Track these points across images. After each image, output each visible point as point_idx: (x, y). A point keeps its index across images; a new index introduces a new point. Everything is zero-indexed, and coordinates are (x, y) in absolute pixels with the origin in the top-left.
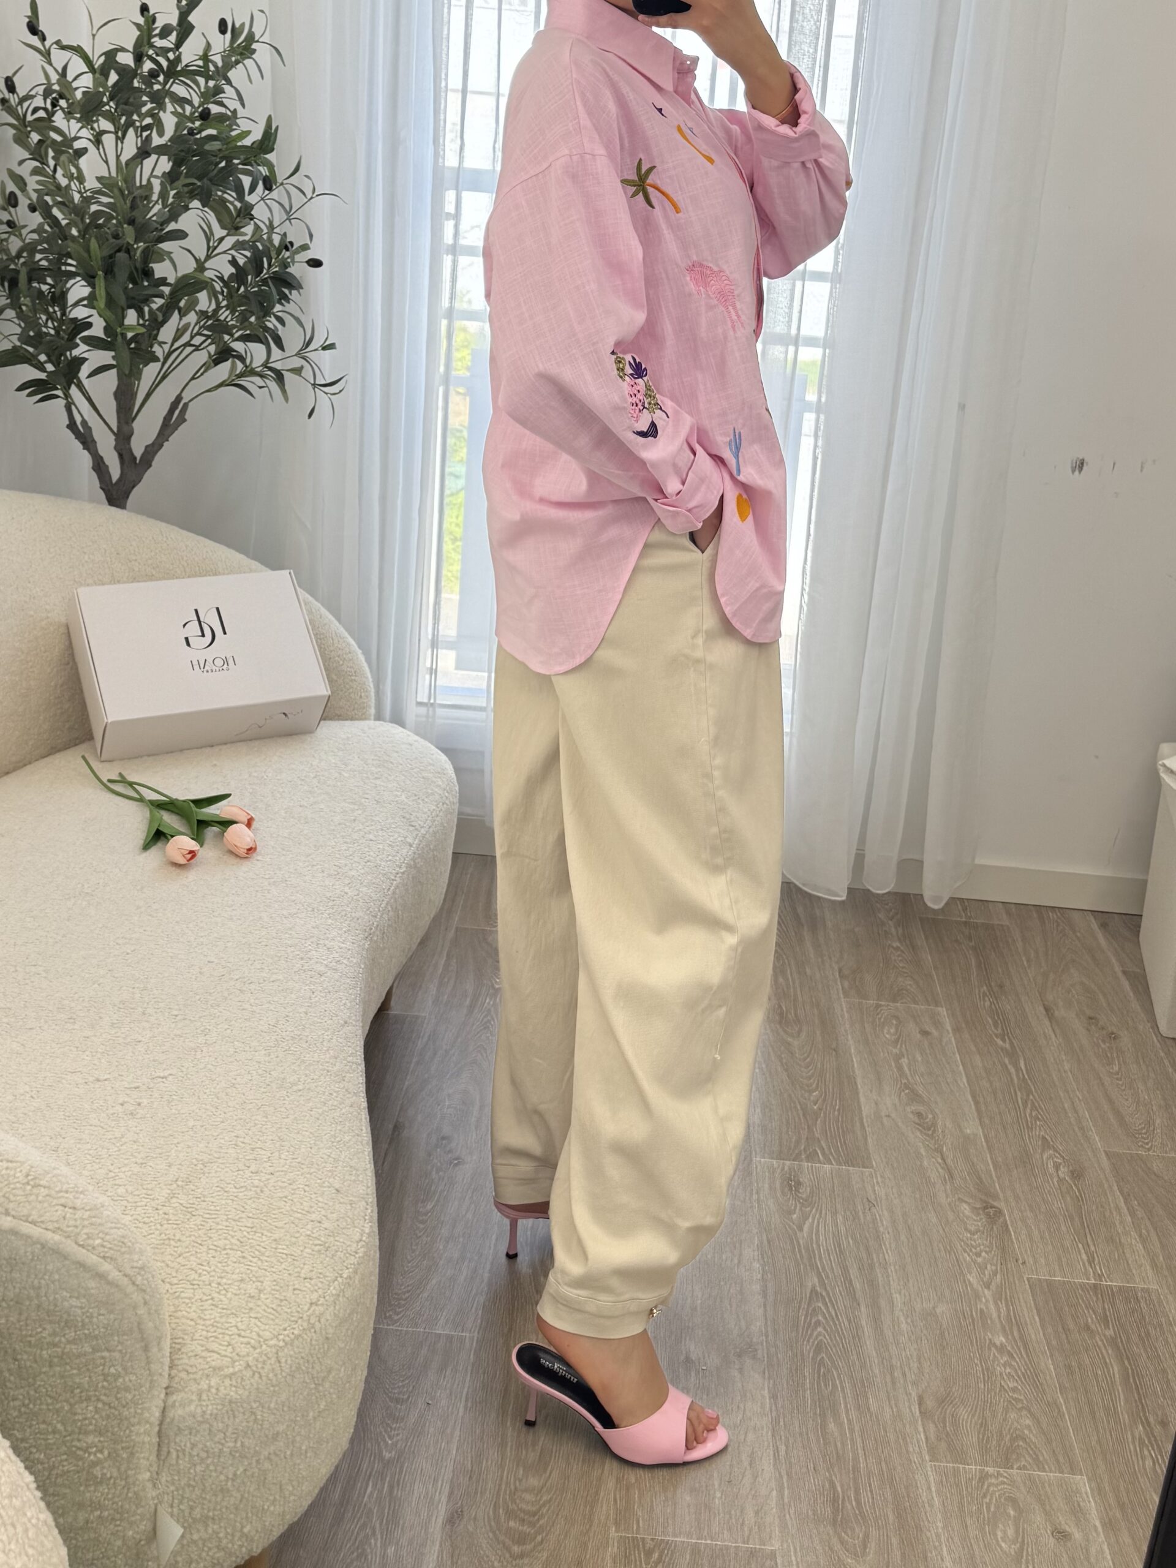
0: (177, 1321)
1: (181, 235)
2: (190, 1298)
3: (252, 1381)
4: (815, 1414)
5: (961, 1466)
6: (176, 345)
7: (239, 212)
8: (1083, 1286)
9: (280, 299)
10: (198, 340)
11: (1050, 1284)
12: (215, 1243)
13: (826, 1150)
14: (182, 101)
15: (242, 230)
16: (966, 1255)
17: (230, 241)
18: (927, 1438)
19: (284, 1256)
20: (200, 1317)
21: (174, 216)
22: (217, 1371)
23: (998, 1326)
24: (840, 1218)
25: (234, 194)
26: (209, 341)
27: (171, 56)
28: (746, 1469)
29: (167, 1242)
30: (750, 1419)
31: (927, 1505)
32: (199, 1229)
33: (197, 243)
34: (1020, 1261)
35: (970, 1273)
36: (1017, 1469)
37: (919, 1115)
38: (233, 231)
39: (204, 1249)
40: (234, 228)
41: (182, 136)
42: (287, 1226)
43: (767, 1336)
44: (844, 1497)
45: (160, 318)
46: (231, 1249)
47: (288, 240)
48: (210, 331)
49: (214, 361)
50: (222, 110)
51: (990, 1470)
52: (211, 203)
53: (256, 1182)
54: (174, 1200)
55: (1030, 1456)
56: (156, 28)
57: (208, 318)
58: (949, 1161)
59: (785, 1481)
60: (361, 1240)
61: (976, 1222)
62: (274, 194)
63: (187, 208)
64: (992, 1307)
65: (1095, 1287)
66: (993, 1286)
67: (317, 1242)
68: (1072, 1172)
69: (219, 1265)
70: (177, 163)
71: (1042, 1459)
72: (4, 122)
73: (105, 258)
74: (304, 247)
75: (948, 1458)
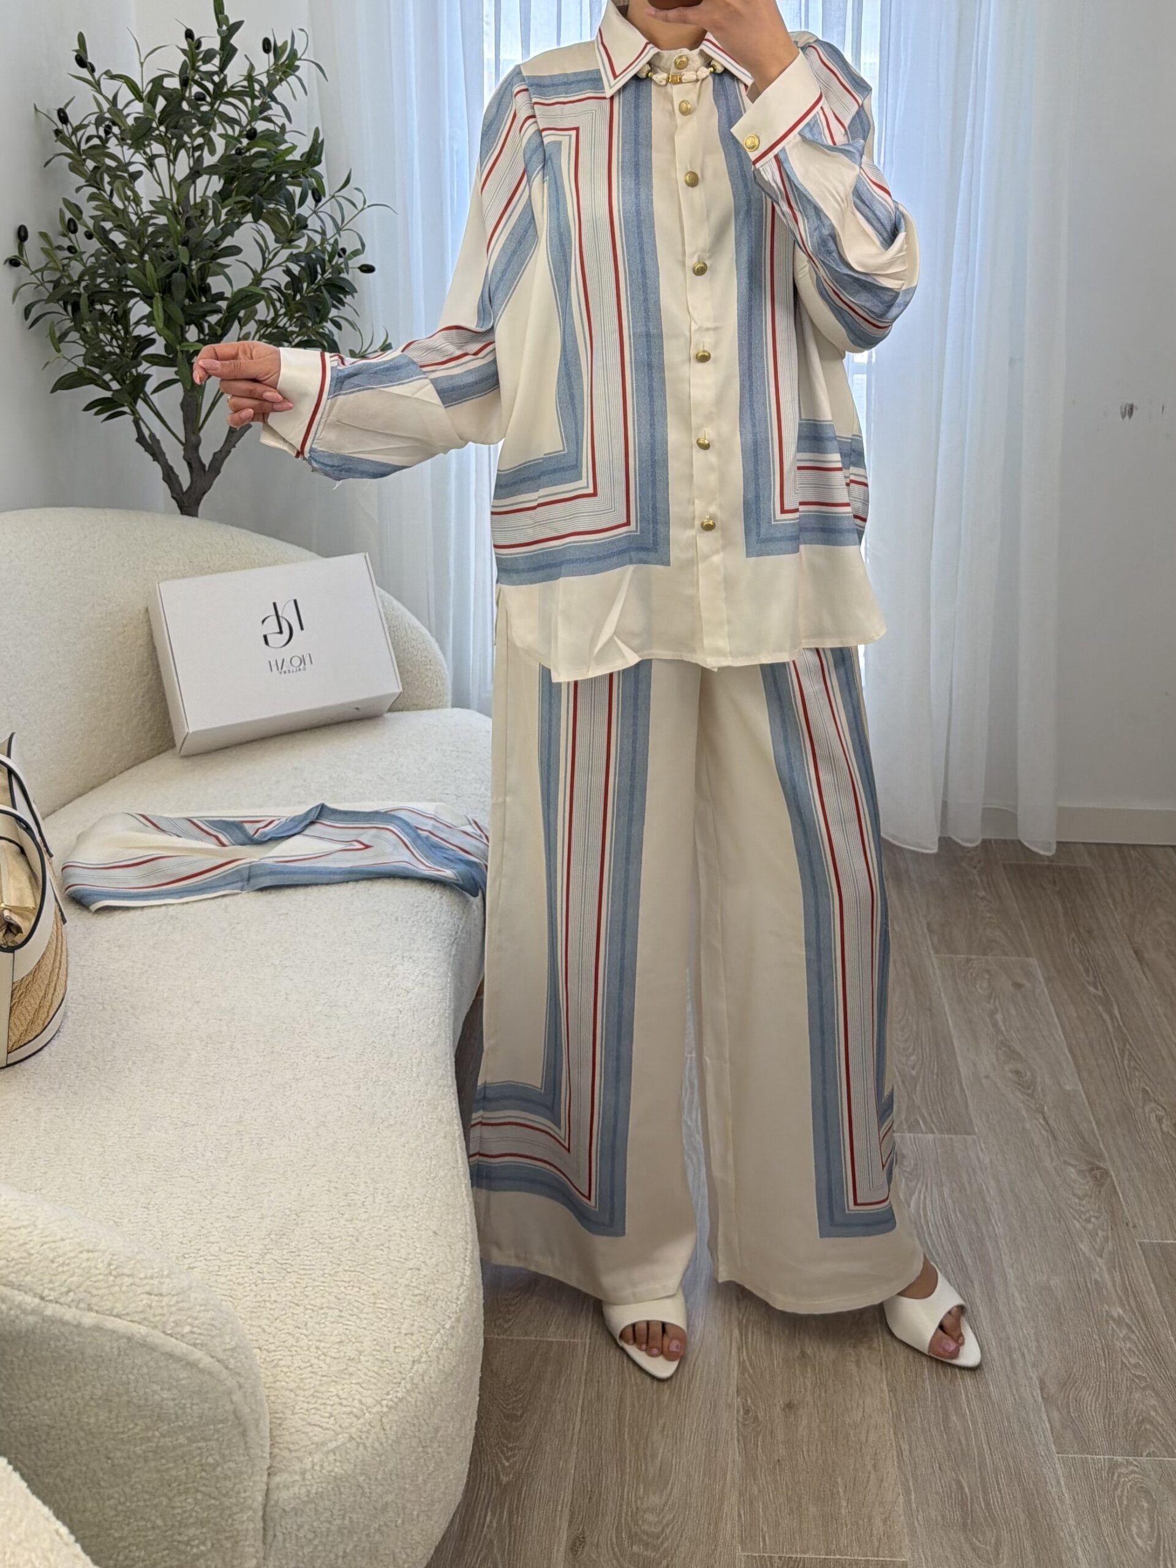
1: (236, 250)
3: (356, 1452)
4: (936, 1406)
5: (1089, 1456)
7: (293, 224)
9: (336, 304)
11: (1162, 1247)
13: (927, 1118)
14: (232, 122)
15: (297, 242)
16: (1076, 1222)
17: (285, 254)
18: (1051, 1427)
19: (383, 1311)
21: (227, 233)
22: (320, 1447)
25: (284, 206)
27: (216, 79)
28: (870, 1472)
30: (871, 1417)
31: (1057, 1502)
33: (252, 257)
34: (1131, 1226)
35: (1082, 1241)
36: (1147, 1456)
37: (1018, 1073)
38: (288, 244)
40: (288, 241)
41: (230, 156)
44: (972, 1498)
45: (219, 332)
47: (341, 246)
50: (271, 126)
51: (1120, 1459)
52: (265, 216)
55: (1158, 1439)
56: (201, 52)
57: (267, 327)
59: (911, 1484)
61: (1083, 1185)
62: (325, 207)
63: (240, 224)
66: (1105, 1255)
69: (318, 1326)
70: (229, 181)
71: (1170, 1443)
72: (59, 152)
73: (162, 279)
74: (356, 253)
75: (1076, 1449)
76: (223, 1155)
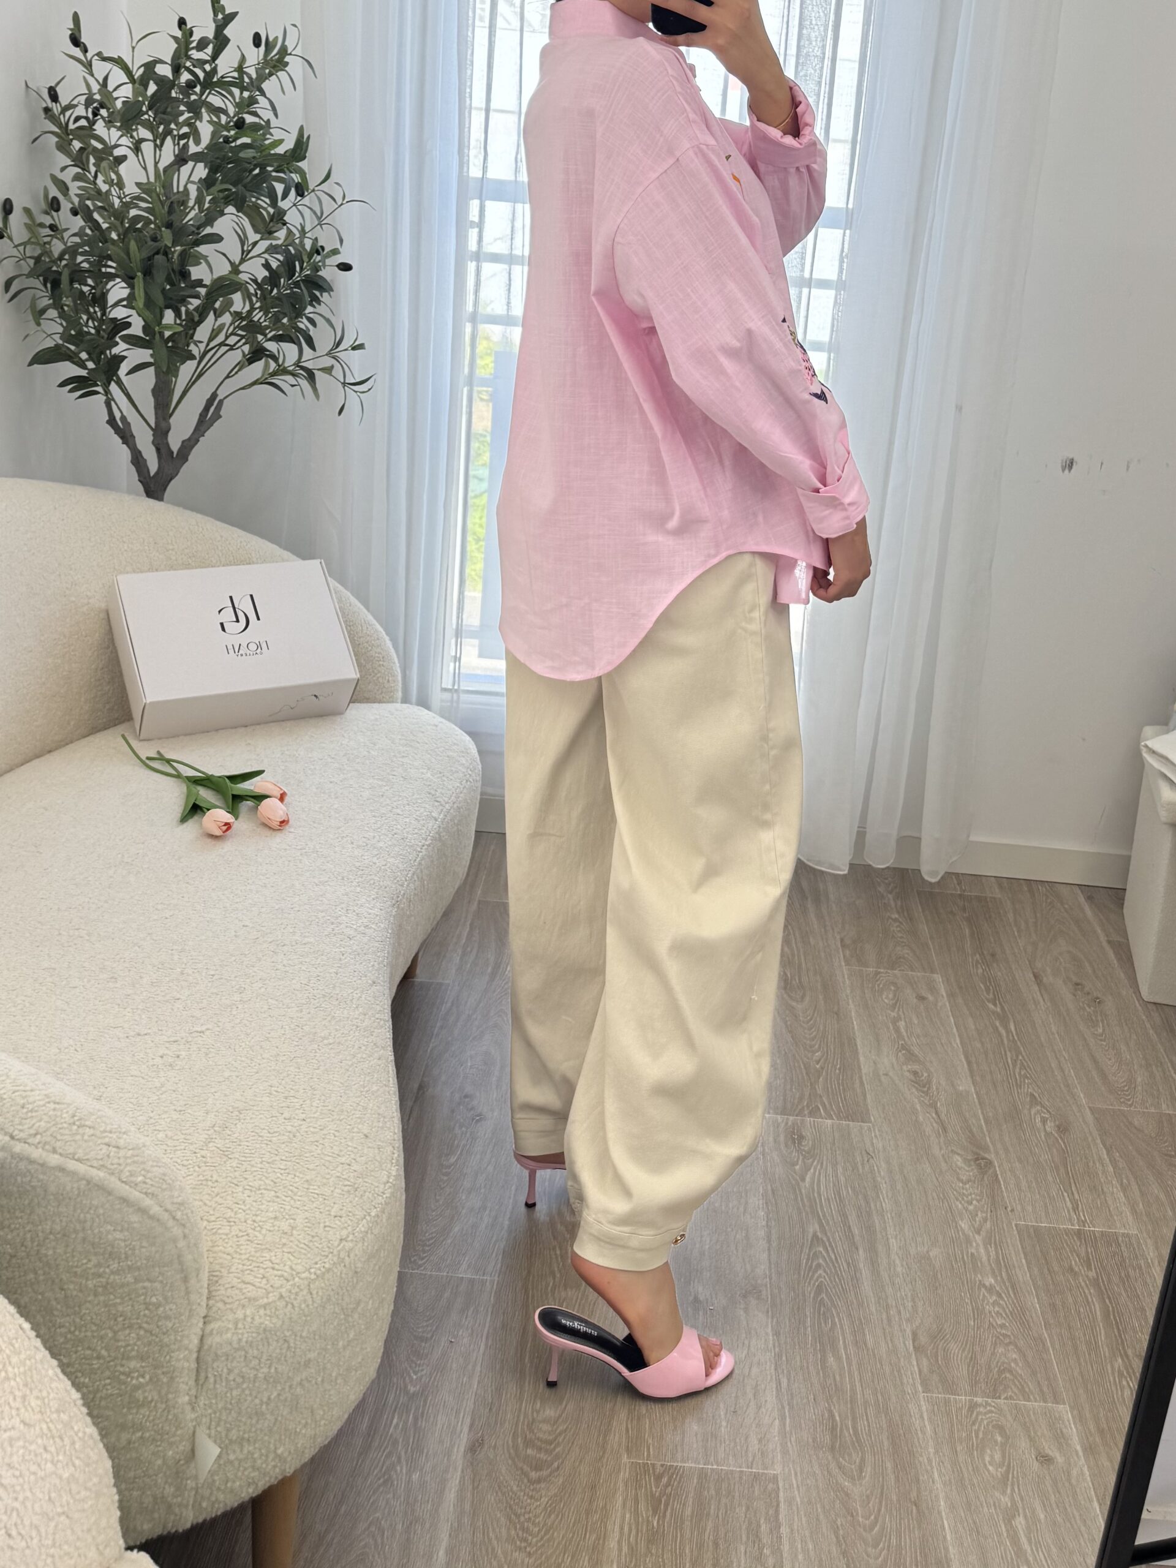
0: (214, 1255)
1: (216, 238)
2: (226, 1234)
3: (285, 1310)
4: (815, 1349)
5: (952, 1396)
6: (212, 345)
7: (272, 218)
8: (1067, 1232)
9: (311, 301)
10: (232, 340)
11: (1037, 1230)
12: (251, 1184)
13: (828, 1106)
14: (218, 111)
15: (275, 234)
16: (958, 1203)
17: (263, 245)
18: (920, 1372)
19: (316, 1196)
20: (236, 1252)
21: (210, 221)
22: (252, 1302)
23: (988, 1268)
24: (840, 1170)
25: (267, 200)
26: (243, 341)
28: (750, 1400)
29: (205, 1183)
30: (754, 1355)
31: (919, 1433)
32: (235, 1171)
33: (231, 247)
34: (1009, 1209)
35: (962, 1220)
36: (1004, 1399)
37: (915, 1073)
38: (267, 235)
39: (240, 1189)
40: (269, 233)
41: (217, 144)
42: (319, 1168)
43: (771, 1279)
44: (841, 1426)
45: (196, 319)
46: (265, 1189)
47: (320, 244)
48: (244, 331)
49: (247, 360)
50: (256, 120)
51: (979, 1400)
52: (245, 209)
53: (289, 1128)
54: (212, 1144)
55: (1018, 1385)
56: (194, 41)
57: (242, 319)
58: (943, 1116)
59: (786, 1411)
60: (388, 1182)
61: (968, 1172)
62: (306, 201)
63: (222, 214)
64: (982, 1251)
65: (1079, 1233)
66: (983, 1233)
67: (347, 1183)
68: (1059, 1127)
69: (254, 1204)
70: (214, 169)
71: (1027, 1390)
72: (47, 130)
73: (143, 259)
74: (335, 252)
75: (940, 1389)
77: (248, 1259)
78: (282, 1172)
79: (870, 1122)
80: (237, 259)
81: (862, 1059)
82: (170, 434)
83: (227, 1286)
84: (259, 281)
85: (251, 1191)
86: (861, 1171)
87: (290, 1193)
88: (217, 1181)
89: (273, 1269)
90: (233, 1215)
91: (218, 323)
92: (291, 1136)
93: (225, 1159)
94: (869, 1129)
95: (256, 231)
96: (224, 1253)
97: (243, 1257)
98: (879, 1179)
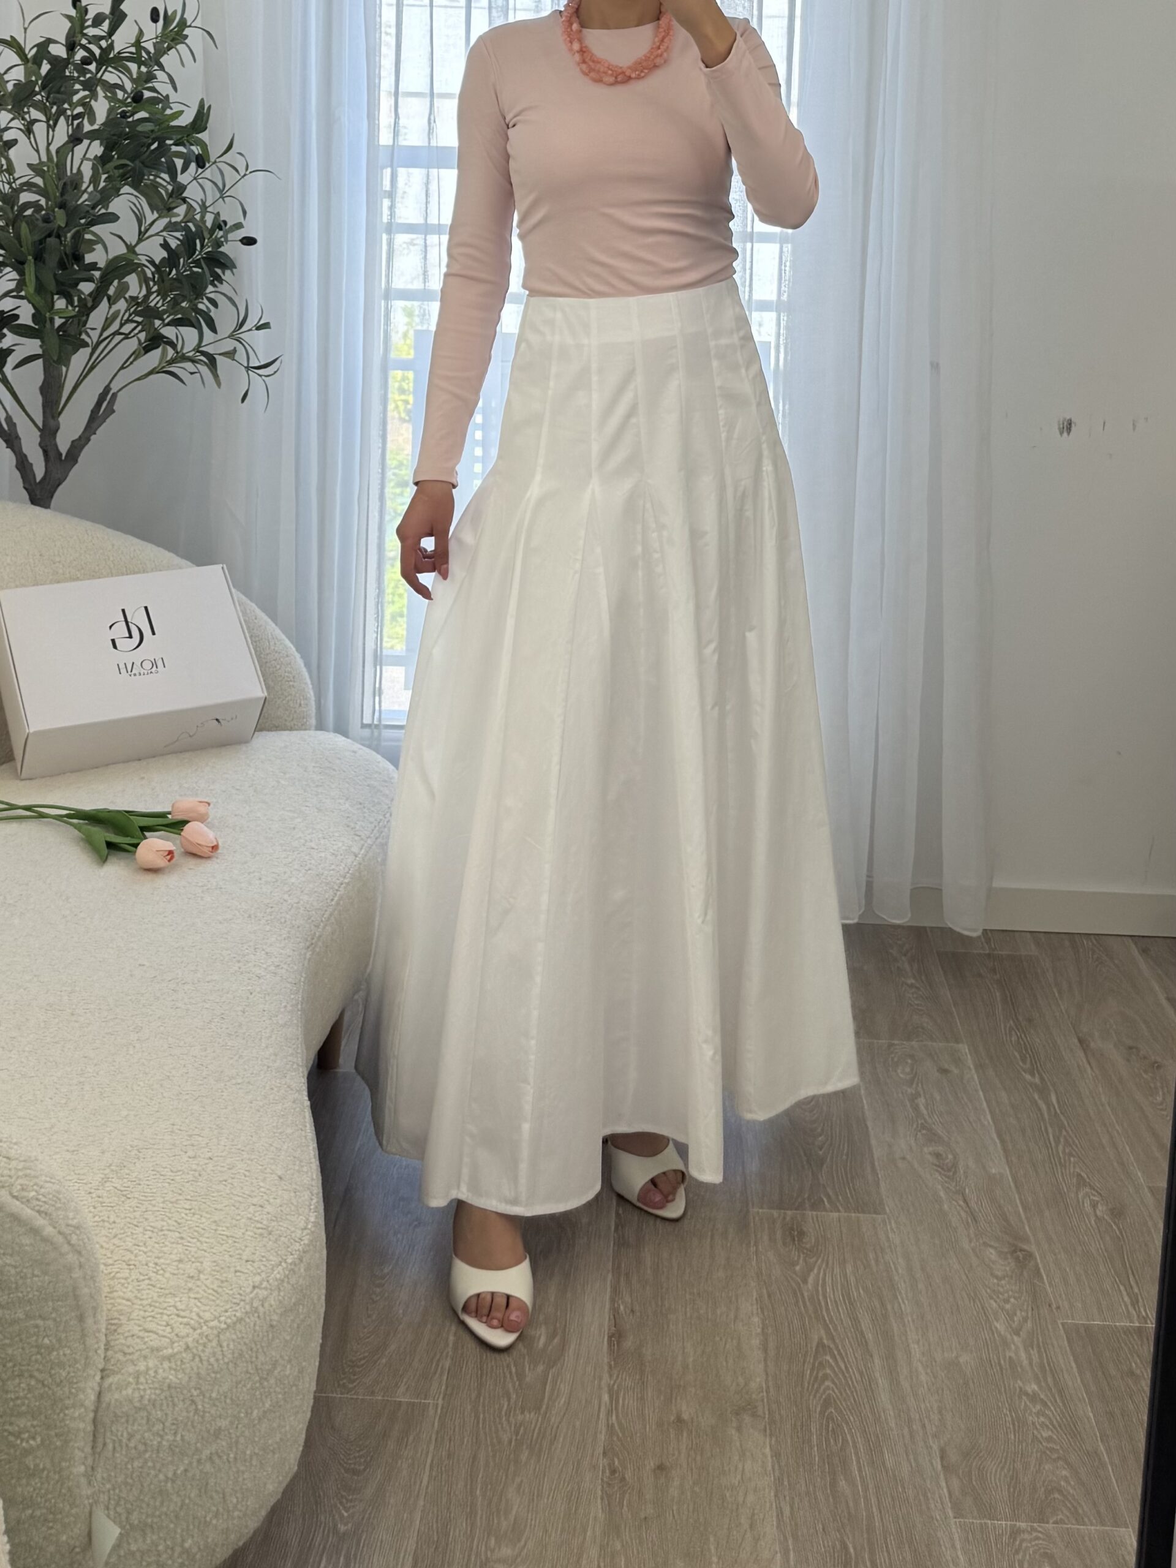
0: (112, 1301)
1: (112, 217)
2: (126, 1279)
3: (192, 1363)
5: (989, 1521)
6: (106, 333)
7: (171, 194)
8: (1125, 1330)
9: (213, 280)
10: (127, 328)
11: (1087, 1328)
12: (152, 1224)
13: (833, 1197)
14: (114, 88)
15: (175, 211)
16: (993, 1302)
17: (162, 223)
18: (949, 1493)
19: (225, 1238)
20: (136, 1297)
21: (106, 200)
22: (155, 1352)
23: (1030, 1374)
24: (849, 1269)
25: (166, 177)
26: (140, 328)
29: (101, 1224)
32: (135, 1211)
33: (127, 227)
34: (1054, 1306)
35: (997, 1321)
37: (938, 1155)
38: (165, 213)
39: (141, 1229)
40: (167, 210)
41: (114, 120)
42: (227, 1208)
43: (768, 1393)
44: (856, 1559)
45: (90, 304)
46: (168, 1230)
47: (222, 219)
48: (140, 316)
49: (144, 348)
50: (156, 95)
52: (142, 187)
53: (194, 1167)
54: (108, 1184)
56: (89, 18)
57: (138, 304)
58: (972, 1203)
59: (790, 1544)
61: (1004, 1267)
62: (208, 174)
63: (118, 194)
64: (1023, 1354)
65: (1139, 1331)
66: (1023, 1333)
68: (1112, 1213)
69: (156, 1245)
70: (109, 147)
73: (35, 243)
75: (975, 1513)
76: (63, 1101)
77: (151, 1305)
78: (188, 1212)
79: (885, 1213)
80: (132, 239)
81: (873, 1142)
82: (59, 434)
83: (126, 1335)
84: (157, 262)
85: (152, 1231)
86: (875, 1269)
87: (196, 1234)
88: (114, 1222)
89: (178, 1316)
90: (133, 1258)
91: (111, 313)
92: (197, 1174)
93: (123, 1199)
94: (884, 1221)
95: (152, 208)
96: (123, 1299)
97: (145, 1302)
98: (896, 1278)
